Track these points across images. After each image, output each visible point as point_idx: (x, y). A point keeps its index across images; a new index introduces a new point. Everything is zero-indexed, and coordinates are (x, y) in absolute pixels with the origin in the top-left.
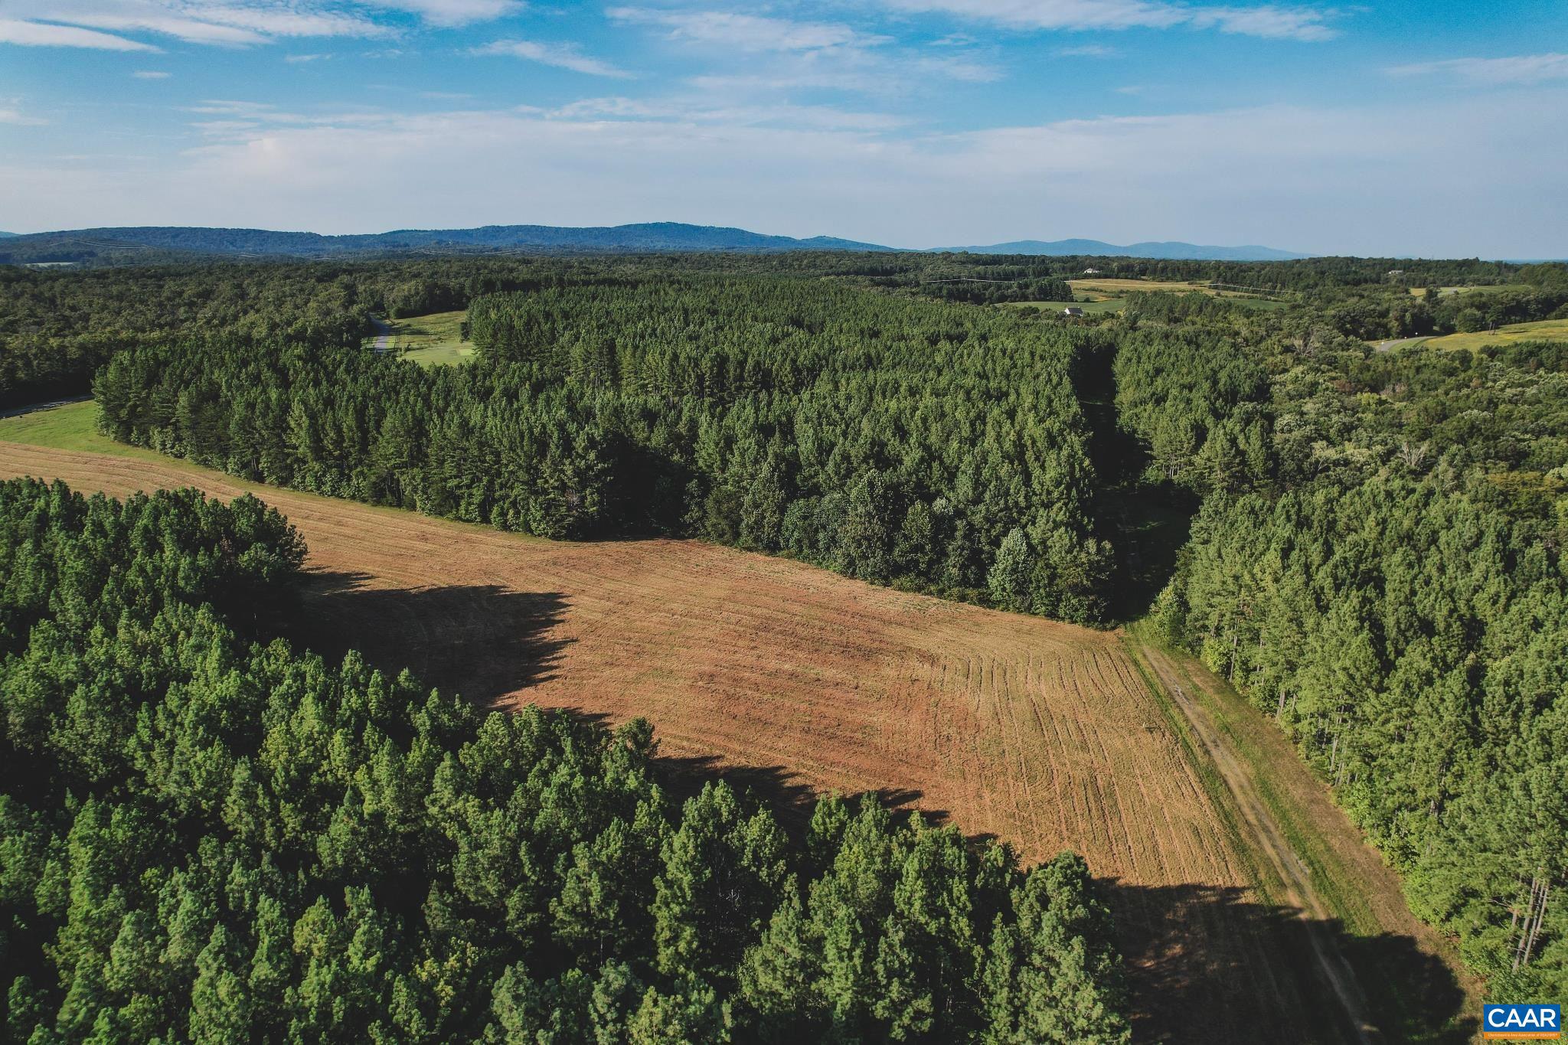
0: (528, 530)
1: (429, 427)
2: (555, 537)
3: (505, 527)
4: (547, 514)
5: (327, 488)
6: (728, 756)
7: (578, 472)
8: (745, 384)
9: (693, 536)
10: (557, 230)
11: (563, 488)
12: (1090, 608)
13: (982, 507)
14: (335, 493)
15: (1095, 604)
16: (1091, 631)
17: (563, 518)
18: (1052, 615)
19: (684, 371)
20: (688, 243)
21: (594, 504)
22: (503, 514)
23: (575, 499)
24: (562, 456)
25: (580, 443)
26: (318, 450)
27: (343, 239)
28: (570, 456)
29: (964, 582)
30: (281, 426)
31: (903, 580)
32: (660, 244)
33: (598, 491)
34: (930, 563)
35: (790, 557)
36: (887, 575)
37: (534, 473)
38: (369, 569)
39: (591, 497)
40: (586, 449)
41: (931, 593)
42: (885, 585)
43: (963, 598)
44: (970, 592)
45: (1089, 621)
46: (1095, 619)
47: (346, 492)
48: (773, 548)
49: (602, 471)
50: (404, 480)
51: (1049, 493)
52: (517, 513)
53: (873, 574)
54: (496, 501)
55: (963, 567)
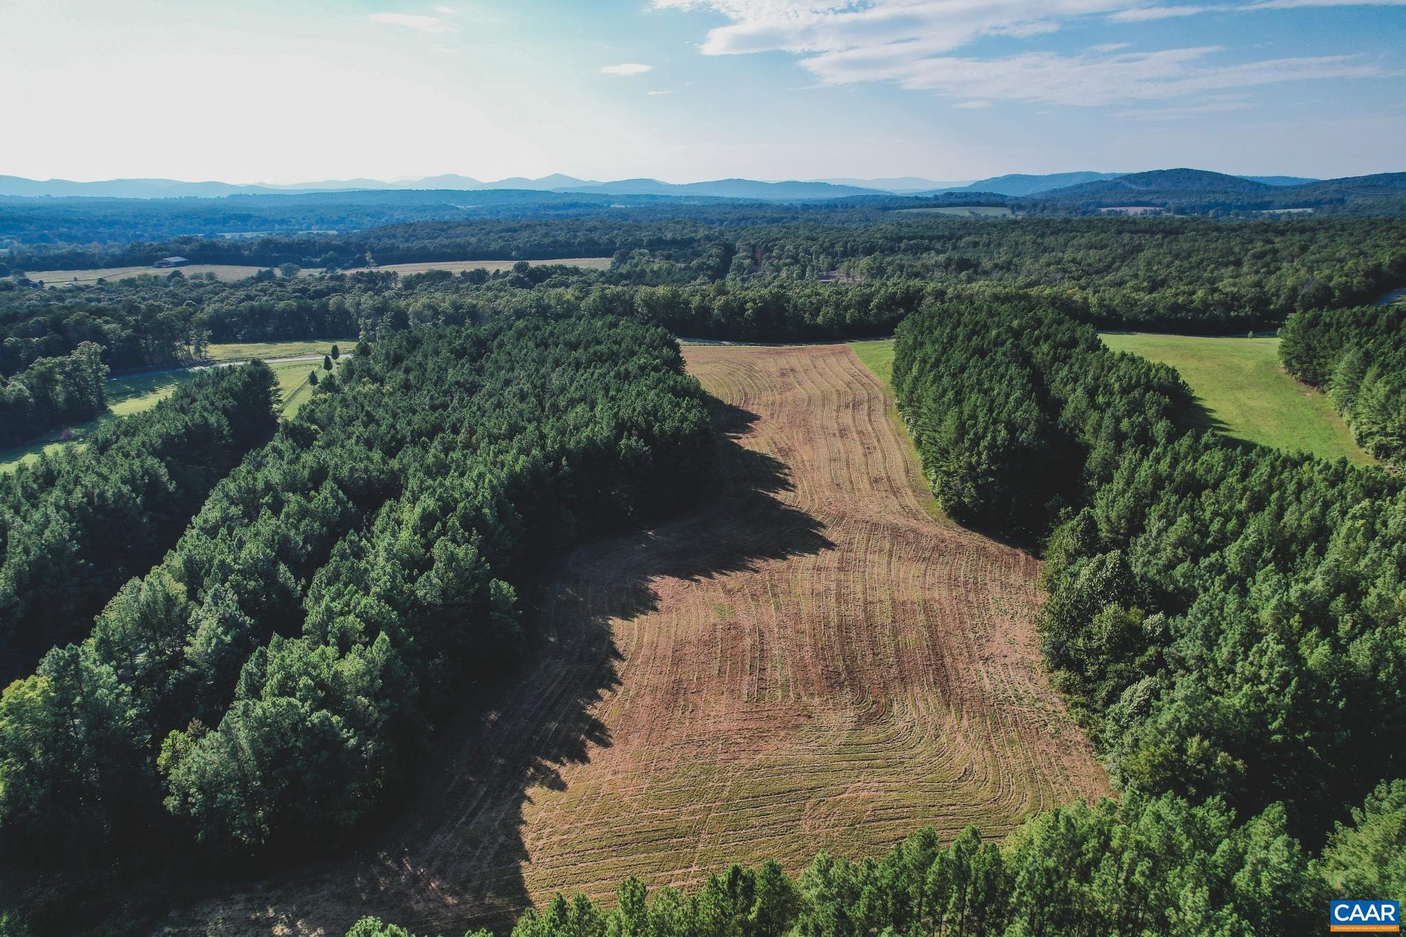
2: (946, 513)
4: (942, 491)
7: (969, 465)
17: (950, 499)
21: (971, 496)
23: (959, 486)
24: (967, 449)
33: (978, 487)
37: (946, 456)
39: (970, 489)
49: (989, 472)
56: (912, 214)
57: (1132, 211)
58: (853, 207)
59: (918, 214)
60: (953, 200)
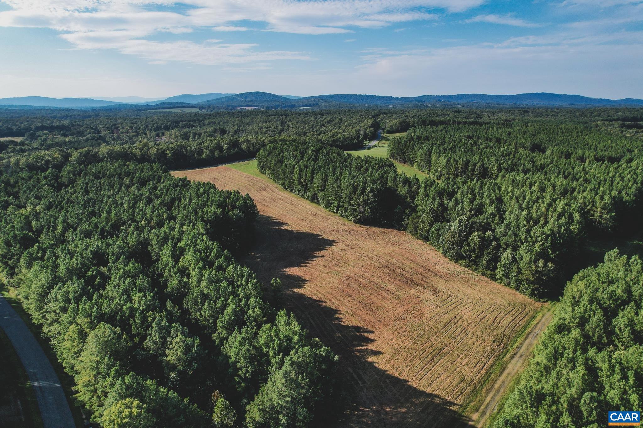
0: (347, 218)
1: (329, 178)
2: (355, 222)
3: (342, 216)
4: (353, 213)
5: (300, 195)
6: (329, 303)
7: (364, 200)
8: (475, 173)
9: (404, 230)
10: (489, 96)
11: (359, 205)
12: (533, 290)
13: (505, 238)
14: (302, 196)
15: (536, 289)
16: (531, 300)
17: (358, 215)
18: (517, 289)
19: (451, 165)
20: (550, 102)
21: (368, 212)
22: (342, 211)
23: (362, 209)
24: (360, 194)
25: (368, 190)
26: (300, 182)
27: (402, 99)
28: (363, 194)
29: (488, 267)
30: (292, 173)
31: (463, 262)
32: (536, 102)
33: (370, 208)
34: (476, 258)
35: (431, 244)
36: (457, 258)
37: (351, 198)
38: (289, 222)
39: (367, 209)
40: (369, 192)
41: (471, 269)
42: (456, 262)
43: (483, 274)
44: (489, 272)
45: (532, 295)
46: (535, 295)
47: (306, 197)
48: (426, 239)
49: (374, 201)
50: (319, 195)
51: (537, 237)
52: (346, 211)
53: (451, 256)
54: (340, 207)
55: (488, 262)
56: (157, 112)
57: (249, 108)
58: (120, 110)
59: (160, 112)
60: (165, 106)
